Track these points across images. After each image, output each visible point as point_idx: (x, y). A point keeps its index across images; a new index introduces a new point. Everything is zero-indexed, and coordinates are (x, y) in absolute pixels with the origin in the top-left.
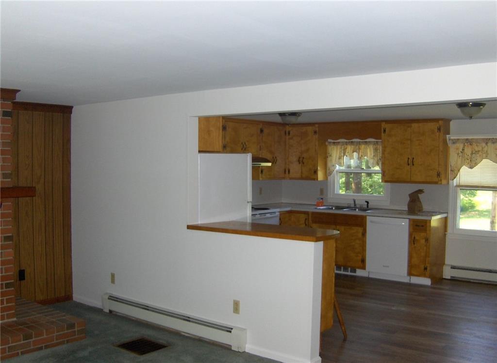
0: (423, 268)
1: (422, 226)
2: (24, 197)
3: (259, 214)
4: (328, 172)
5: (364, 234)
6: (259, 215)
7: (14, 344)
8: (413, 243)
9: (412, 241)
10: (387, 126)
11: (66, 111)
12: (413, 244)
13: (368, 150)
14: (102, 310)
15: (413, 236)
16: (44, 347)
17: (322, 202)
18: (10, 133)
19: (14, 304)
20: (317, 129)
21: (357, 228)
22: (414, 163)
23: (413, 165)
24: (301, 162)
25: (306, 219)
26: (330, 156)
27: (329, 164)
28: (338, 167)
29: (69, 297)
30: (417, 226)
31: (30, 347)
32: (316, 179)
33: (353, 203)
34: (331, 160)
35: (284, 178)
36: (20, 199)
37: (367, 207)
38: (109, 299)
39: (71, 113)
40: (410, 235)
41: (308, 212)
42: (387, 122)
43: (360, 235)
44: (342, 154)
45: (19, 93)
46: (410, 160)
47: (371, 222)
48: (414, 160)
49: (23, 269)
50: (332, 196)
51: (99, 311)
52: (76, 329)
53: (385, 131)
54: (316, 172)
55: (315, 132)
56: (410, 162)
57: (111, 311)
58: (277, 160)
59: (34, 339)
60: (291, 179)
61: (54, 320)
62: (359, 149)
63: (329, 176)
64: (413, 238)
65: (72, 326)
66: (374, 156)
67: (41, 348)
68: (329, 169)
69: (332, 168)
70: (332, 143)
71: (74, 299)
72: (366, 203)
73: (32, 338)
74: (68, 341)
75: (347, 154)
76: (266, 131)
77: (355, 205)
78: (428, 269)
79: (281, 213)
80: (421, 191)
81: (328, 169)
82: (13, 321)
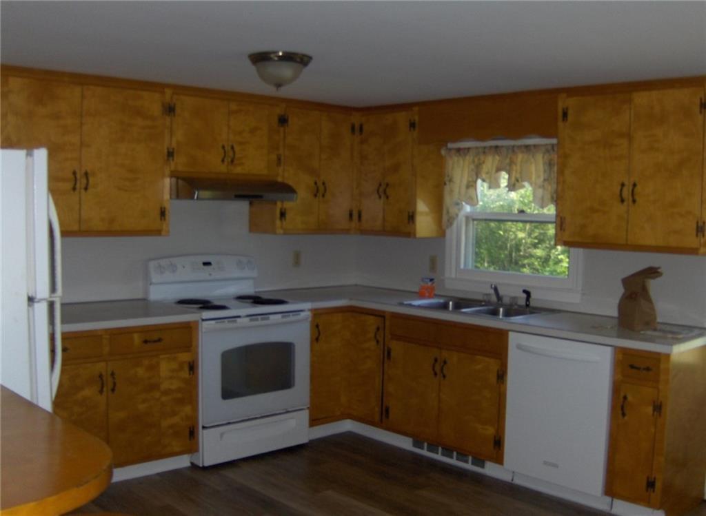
0: (644, 484)
1: (648, 369)
3: (248, 316)
4: (445, 218)
5: (502, 376)
6: (247, 319)
8: (620, 412)
9: (620, 406)
10: (571, 102)
12: (620, 416)
13: (533, 168)
15: (622, 395)
17: (432, 289)
20: (416, 118)
21: (487, 359)
22: (637, 198)
23: (634, 201)
24: (383, 196)
25: (378, 329)
26: (450, 180)
27: (448, 200)
28: (468, 208)
30: (632, 367)
32: (410, 234)
33: (492, 291)
34: (452, 191)
35: (346, 231)
37: (526, 306)
40: (616, 389)
41: (384, 312)
42: (572, 91)
43: (493, 378)
44: (475, 177)
46: (625, 189)
47: (519, 347)
48: (638, 189)
50: (453, 276)
53: (565, 115)
54: (412, 218)
55: (412, 125)
56: (626, 193)
58: (325, 190)
60: (363, 232)
62: (512, 163)
63: (447, 227)
64: (622, 399)
66: (545, 180)
68: (448, 212)
69: (453, 210)
70: (453, 152)
72: (525, 296)
75: (484, 176)
76: (295, 122)
77: (499, 298)
78: (658, 485)
79: (317, 313)
80: (653, 272)
81: (445, 212)
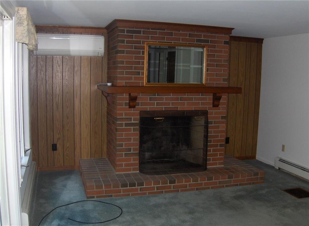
2: (232, 93)
7: (222, 180)
11: (259, 41)
14: (274, 167)
16: (239, 185)
18: (227, 55)
19: (223, 157)
29: (254, 157)
31: (231, 183)
36: (230, 94)
38: (279, 161)
39: (262, 43)
45: (234, 30)
49: (228, 137)
51: (273, 167)
52: (259, 177)
57: (279, 169)
59: (234, 179)
61: (246, 169)
65: (256, 174)
67: (237, 185)
71: (256, 159)
73: (233, 178)
74: (253, 183)
82: (222, 167)
